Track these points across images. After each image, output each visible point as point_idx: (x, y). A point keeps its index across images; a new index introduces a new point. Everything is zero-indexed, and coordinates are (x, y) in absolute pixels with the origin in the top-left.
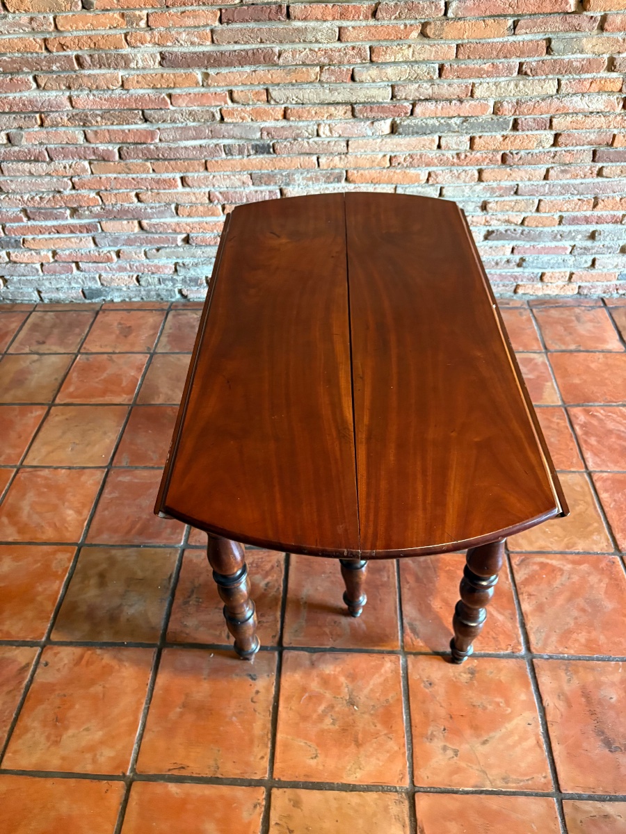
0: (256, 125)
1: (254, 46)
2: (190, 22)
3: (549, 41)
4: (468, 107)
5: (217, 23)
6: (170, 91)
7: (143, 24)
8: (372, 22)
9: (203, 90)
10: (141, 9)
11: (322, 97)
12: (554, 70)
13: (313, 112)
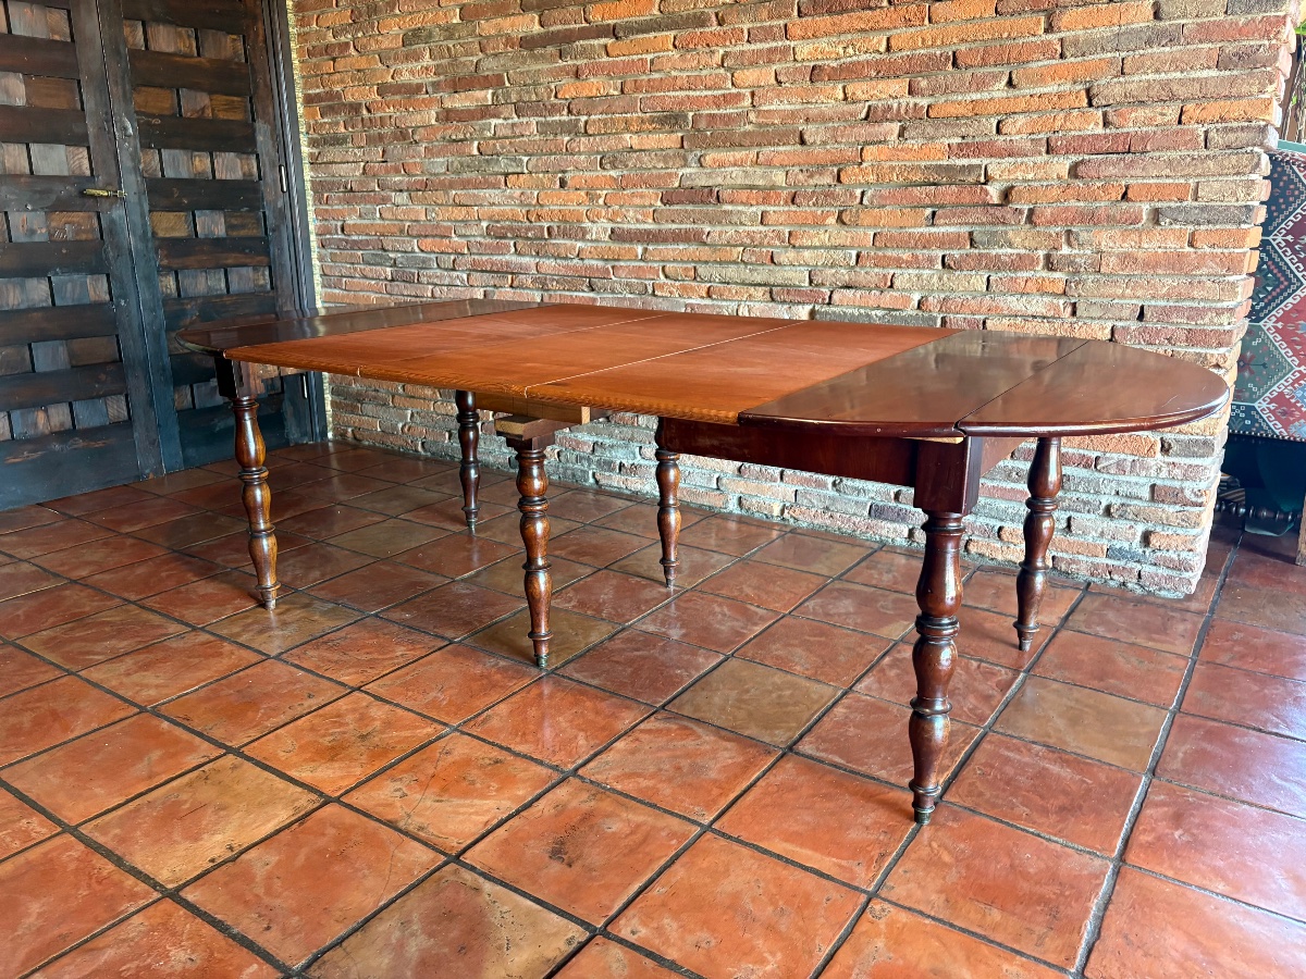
0: (682, 300)
1: (688, 226)
2: (637, 201)
3: (971, 234)
4: (888, 298)
5: (659, 203)
6: (616, 263)
7: (601, 201)
8: (793, 208)
9: (642, 264)
10: (602, 189)
11: (743, 277)
12: (980, 264)
13: (734, 291)
